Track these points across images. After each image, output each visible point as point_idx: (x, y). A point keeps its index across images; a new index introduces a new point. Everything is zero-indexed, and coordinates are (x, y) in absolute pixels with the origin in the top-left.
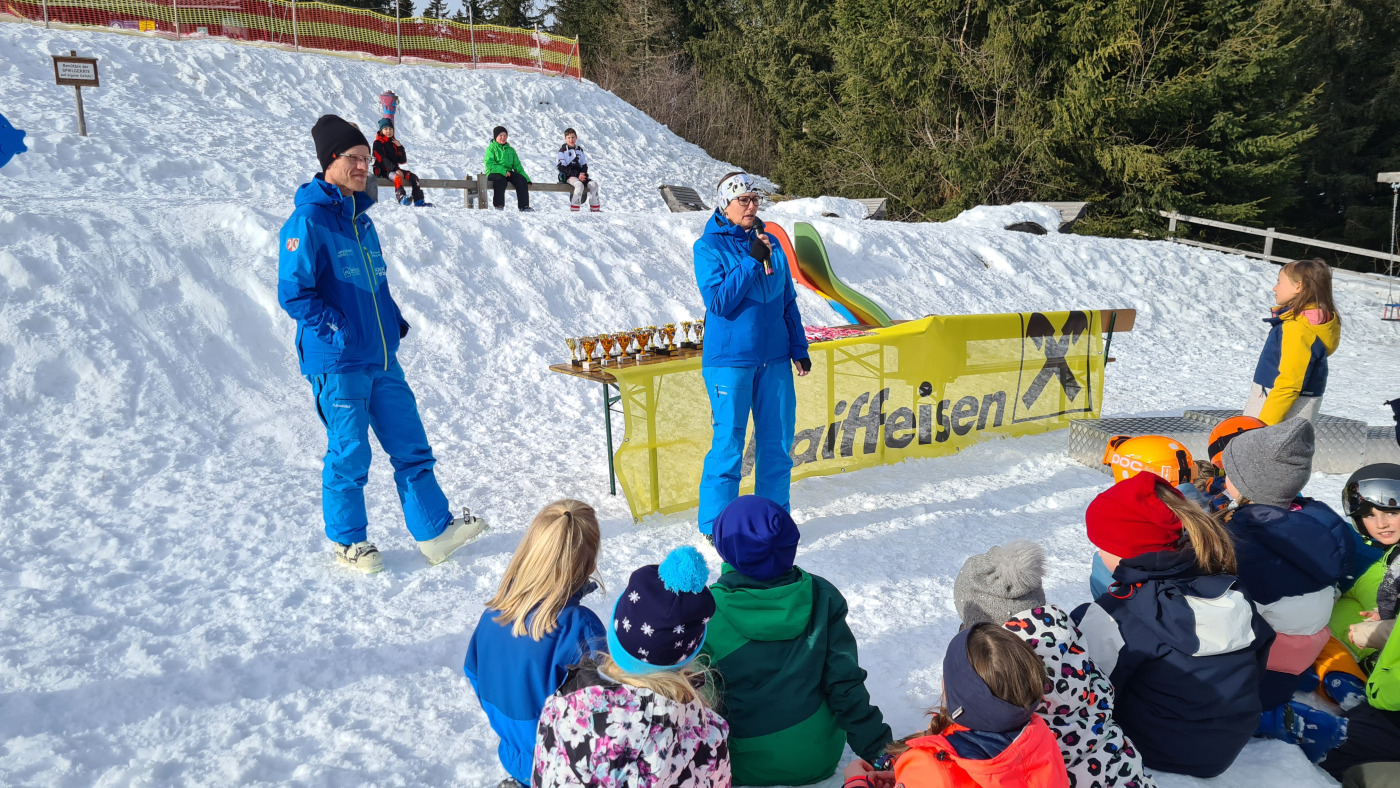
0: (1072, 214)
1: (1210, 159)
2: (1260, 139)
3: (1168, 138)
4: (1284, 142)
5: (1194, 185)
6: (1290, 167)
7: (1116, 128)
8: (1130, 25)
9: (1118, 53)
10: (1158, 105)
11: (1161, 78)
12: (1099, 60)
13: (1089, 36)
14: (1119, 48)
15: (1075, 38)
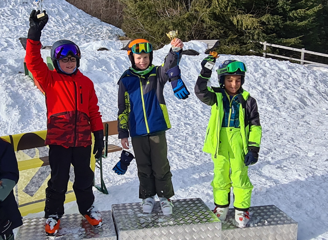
0: (212, 45)
1: (278, 20)
2: (298, 11)
3: (260, 11)
4: (310, 12)
5: (273, 31)
6: (312, 22)
7: (237, 7)
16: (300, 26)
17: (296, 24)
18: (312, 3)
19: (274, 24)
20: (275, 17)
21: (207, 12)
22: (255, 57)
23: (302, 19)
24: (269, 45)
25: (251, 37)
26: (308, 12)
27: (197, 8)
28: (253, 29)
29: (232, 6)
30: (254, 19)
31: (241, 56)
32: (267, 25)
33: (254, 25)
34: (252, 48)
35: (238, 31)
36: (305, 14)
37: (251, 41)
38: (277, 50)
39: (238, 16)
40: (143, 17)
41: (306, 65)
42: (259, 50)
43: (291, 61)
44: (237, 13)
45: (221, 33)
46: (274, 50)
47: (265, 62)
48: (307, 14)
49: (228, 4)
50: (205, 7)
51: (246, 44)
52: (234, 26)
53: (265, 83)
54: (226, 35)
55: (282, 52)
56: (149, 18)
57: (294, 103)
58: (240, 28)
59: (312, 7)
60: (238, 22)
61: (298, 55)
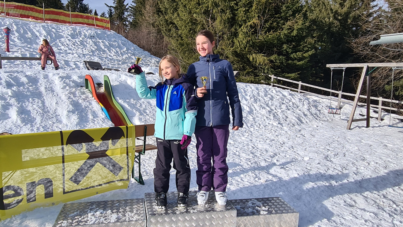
1: (283, 59)
2: (298, 53)
3: (269, 52)
4: (306, 55)
5: (278, 67)
6: (307, 63)
7: (253, 48)
8: (256, 15)
9: (253, 24)
10: (265, 41)
11: (266, 33)
12: (247, 26)
13: (244, 18)
14: (253, 23)
15: (240, 19)
16: (298, 65)
17: (295, 64)
18: (307, 49)
19: (279, 62)
20: (281, 57)
21: (231, 50)
22: (265, 85)
23: (300, 60)
24: (275, 77)
25: (263, 71)
26: (304, 55)
27: (223, 47)
28: (265, 65)
29: (249, 46)
30: (265, 58)
31: (255, 84)
32: (275, 63)
33: (265, 62)
34: (263, 79)
35: (253, 66)
36: (302, 56)
37: (262, 74)
38: (281, 82)
39: (254, 55)
40: (183, 52)
41: (302, 94)
42: (267, 81)
43: (291, 90)
44: (253, 53)
45: (240, 67)
46: (279, 82)
48: (304, 56)
49: (246, 45)
50: (229, 47)
51: (258, 76)
52: (250, 62)
54: (244, 69)
55: (284, 83)
56: (187, 53)
58: (255, 64)
59: (307, 51)
60: (253, 59)
61: (296, 86)
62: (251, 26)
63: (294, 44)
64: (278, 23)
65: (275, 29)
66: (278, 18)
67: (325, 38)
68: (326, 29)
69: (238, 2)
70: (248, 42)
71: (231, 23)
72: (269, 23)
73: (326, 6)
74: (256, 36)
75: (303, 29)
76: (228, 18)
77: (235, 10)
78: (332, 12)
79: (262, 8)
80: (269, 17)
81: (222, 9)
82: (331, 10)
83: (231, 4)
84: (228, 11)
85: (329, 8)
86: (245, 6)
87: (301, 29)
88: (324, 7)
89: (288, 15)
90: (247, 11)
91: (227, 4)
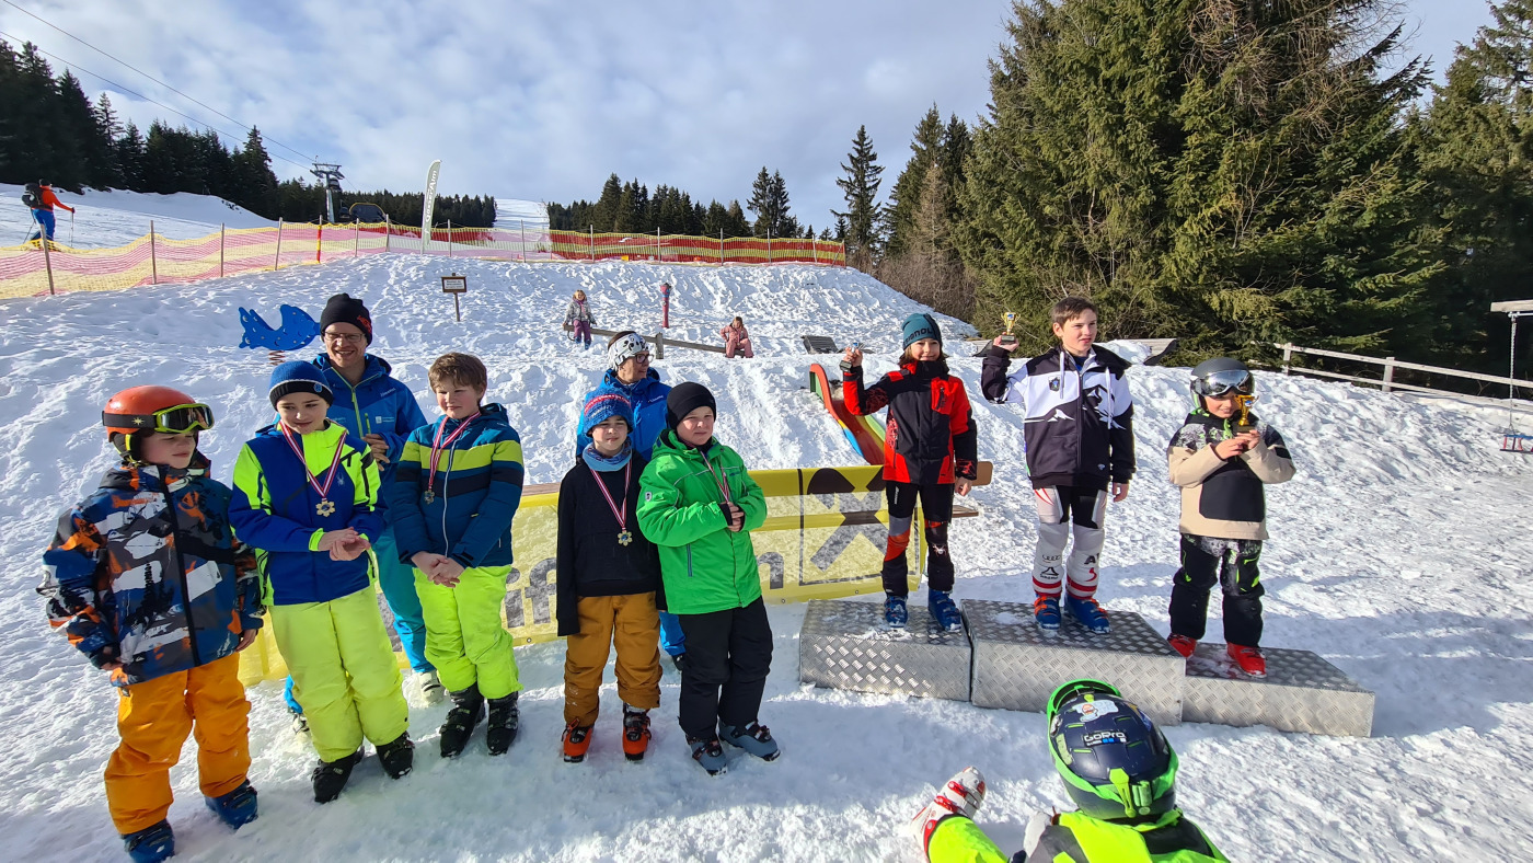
0: (1161, 349)
1: (1324, 297)
2: (1377, 277)
3: (1277, 281)
4: (1410, 278)
5: (1307, 321)
6: (1415, 301)
7: (1221, 275)
8: (1231, 188)
9: (1220, 212)
10: (1262, 252)
11: (1263, 230)
12: (1203, 219)
13: (1192, 201)
14: (1221, 208)
15: (1179, 203)
17: (1371, 307)
19: (1312, 307)
20: (1317, 292)
21: (1152, 286)
23: (1387, 294)
24: (1298, 349)
25: (1253, 335)
26: (1404, 279)
27: (1129, 280)
28: (1260, 318)
29: (1208, 272)
30: (1262, 298)
32: (1294, 308)
33: (1262, 309)
34: (1254, 356)
35: (1222, 323)
36: (1397, 283)
37: (1253, 343)
38: (1318, 360)
39: (1223, 292)
41: (1398, 393)
42: (1270, 359)
43: (1355, 384)
44: (1221, 287)
45: (1181, 326)
46: (1310, 361)
47: (1289, 382)
48: (1403, 283)
49: (1200, 269)
50: (1147, 277)
51: (1240, 347)
52: (1214, 312)
53: (1286, 426)
54: (1192, 331)
55: (1330, 364)
57: (1362, 470)
58: (1227, 317)
59: (1417, 267)
60: (1222, 303)
61: (1377, 372)
62: (1214, 218)
63: (1364, 249)
64: (1307, 198)
65: (1295, 217)
66: (1304, 185)
67: (1491, 220)
68: (1492, 191)
69: (1175, 161)
70: (1204, 260)
71: (1151, 217)
72: (1275, 202)
73: (1492, 122)
74: (1232, 242)
75: (1398, 204)
76: (1144, 206)
77: (1164, 182)
78: (1517, 136)
79: (1251, 166)
80: (1275, 188)
81: (1124, 186)
82: (1514, 130)
83: (1153, 168)
84: (1142, 188)
85: (1501, 126)
86: (1194, 167)
87: (1387, 206)
88: (1482, 127)
89: (1340, 172)
90: (1198, 182)
91: (1139, 170)
